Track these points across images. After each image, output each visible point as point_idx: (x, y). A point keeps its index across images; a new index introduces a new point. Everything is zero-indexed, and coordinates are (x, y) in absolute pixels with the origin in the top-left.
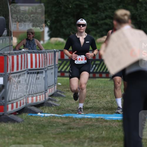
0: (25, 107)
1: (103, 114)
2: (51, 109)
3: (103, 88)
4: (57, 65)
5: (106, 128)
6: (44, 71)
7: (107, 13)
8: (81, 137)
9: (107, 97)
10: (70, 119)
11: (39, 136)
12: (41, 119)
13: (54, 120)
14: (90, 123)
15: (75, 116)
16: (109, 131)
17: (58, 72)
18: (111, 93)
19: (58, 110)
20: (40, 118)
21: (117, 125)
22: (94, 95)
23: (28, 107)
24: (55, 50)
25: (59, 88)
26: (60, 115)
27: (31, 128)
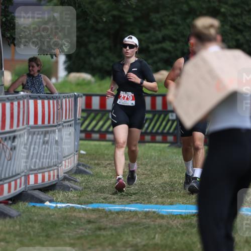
0: (23, 191)
1: (156, 204)
2: (68, 195)
3: (158, 160)
4: (79, 119)
5: (161, 229)
6: (57, 130)
7: (165, 32)
8: (119, 244)
9: (164, 175)
10: (101, 213)
11: (46, 241)
12: (51, 213)
13: (73, 214)
14: (134, 220)
15: (109, 208)
16: (166, 234)
17: (82, 132)
18: (170, 168)
19: (80, 197)
20: (48, 210)
21: (180, 223)
22: (141, 172)
23: (29, 192)
24: (76, 94)
25: (82, 159)
26: (83, 206)
27: (33, 227)
